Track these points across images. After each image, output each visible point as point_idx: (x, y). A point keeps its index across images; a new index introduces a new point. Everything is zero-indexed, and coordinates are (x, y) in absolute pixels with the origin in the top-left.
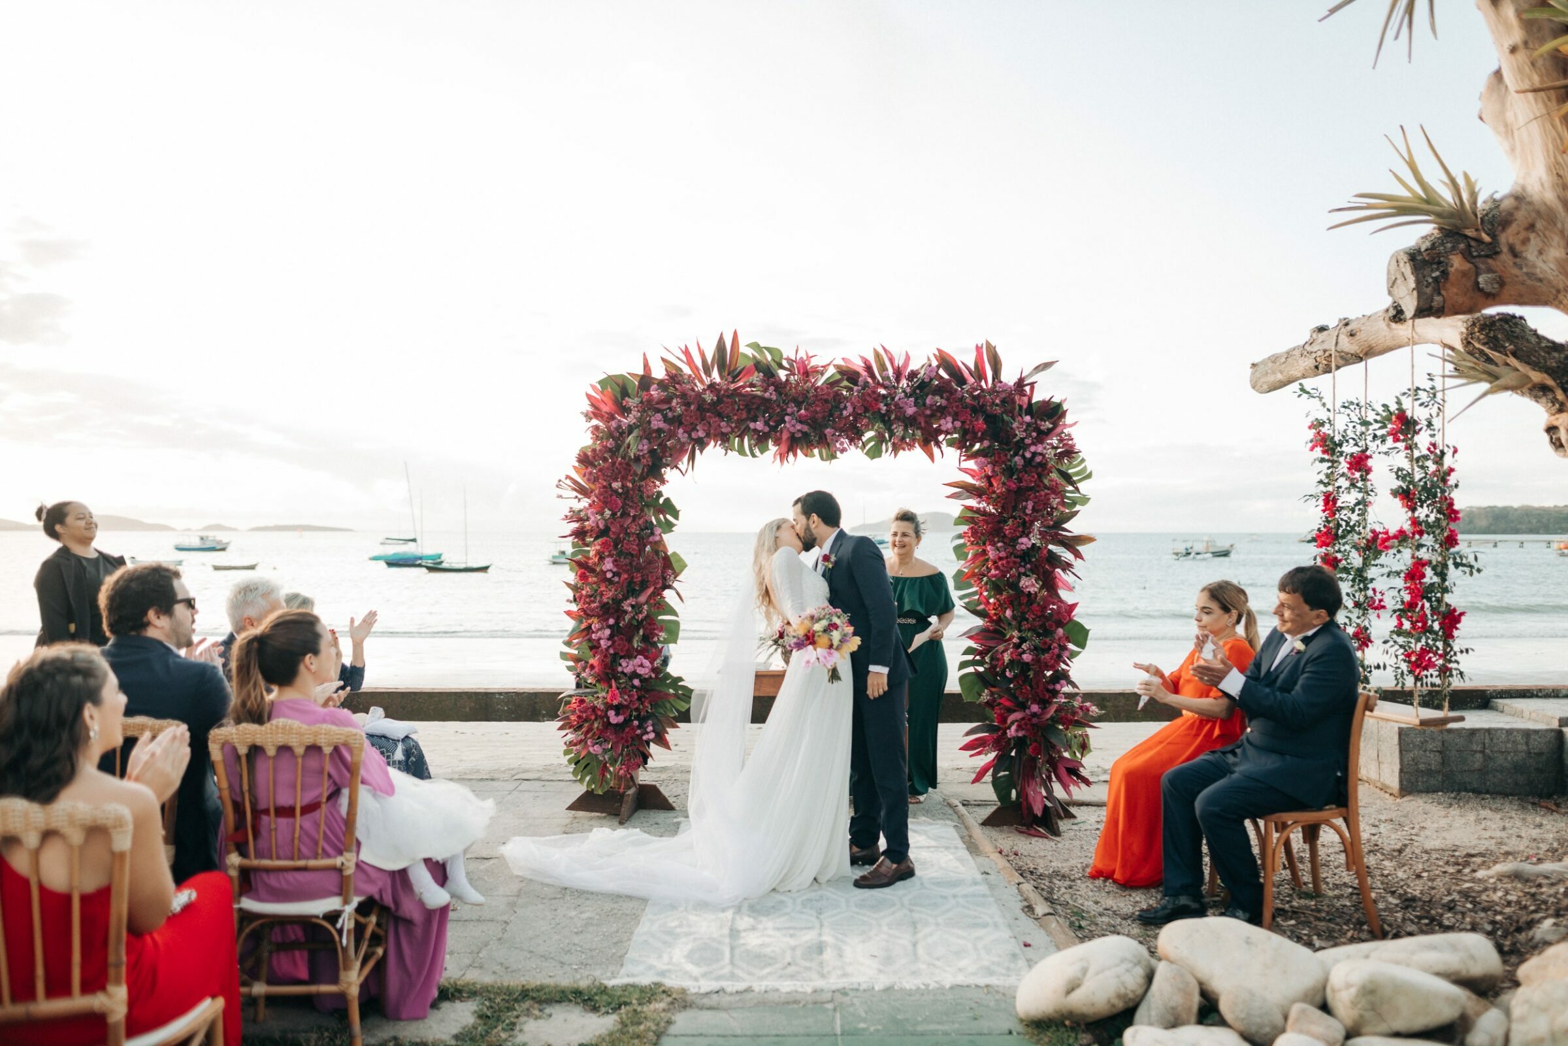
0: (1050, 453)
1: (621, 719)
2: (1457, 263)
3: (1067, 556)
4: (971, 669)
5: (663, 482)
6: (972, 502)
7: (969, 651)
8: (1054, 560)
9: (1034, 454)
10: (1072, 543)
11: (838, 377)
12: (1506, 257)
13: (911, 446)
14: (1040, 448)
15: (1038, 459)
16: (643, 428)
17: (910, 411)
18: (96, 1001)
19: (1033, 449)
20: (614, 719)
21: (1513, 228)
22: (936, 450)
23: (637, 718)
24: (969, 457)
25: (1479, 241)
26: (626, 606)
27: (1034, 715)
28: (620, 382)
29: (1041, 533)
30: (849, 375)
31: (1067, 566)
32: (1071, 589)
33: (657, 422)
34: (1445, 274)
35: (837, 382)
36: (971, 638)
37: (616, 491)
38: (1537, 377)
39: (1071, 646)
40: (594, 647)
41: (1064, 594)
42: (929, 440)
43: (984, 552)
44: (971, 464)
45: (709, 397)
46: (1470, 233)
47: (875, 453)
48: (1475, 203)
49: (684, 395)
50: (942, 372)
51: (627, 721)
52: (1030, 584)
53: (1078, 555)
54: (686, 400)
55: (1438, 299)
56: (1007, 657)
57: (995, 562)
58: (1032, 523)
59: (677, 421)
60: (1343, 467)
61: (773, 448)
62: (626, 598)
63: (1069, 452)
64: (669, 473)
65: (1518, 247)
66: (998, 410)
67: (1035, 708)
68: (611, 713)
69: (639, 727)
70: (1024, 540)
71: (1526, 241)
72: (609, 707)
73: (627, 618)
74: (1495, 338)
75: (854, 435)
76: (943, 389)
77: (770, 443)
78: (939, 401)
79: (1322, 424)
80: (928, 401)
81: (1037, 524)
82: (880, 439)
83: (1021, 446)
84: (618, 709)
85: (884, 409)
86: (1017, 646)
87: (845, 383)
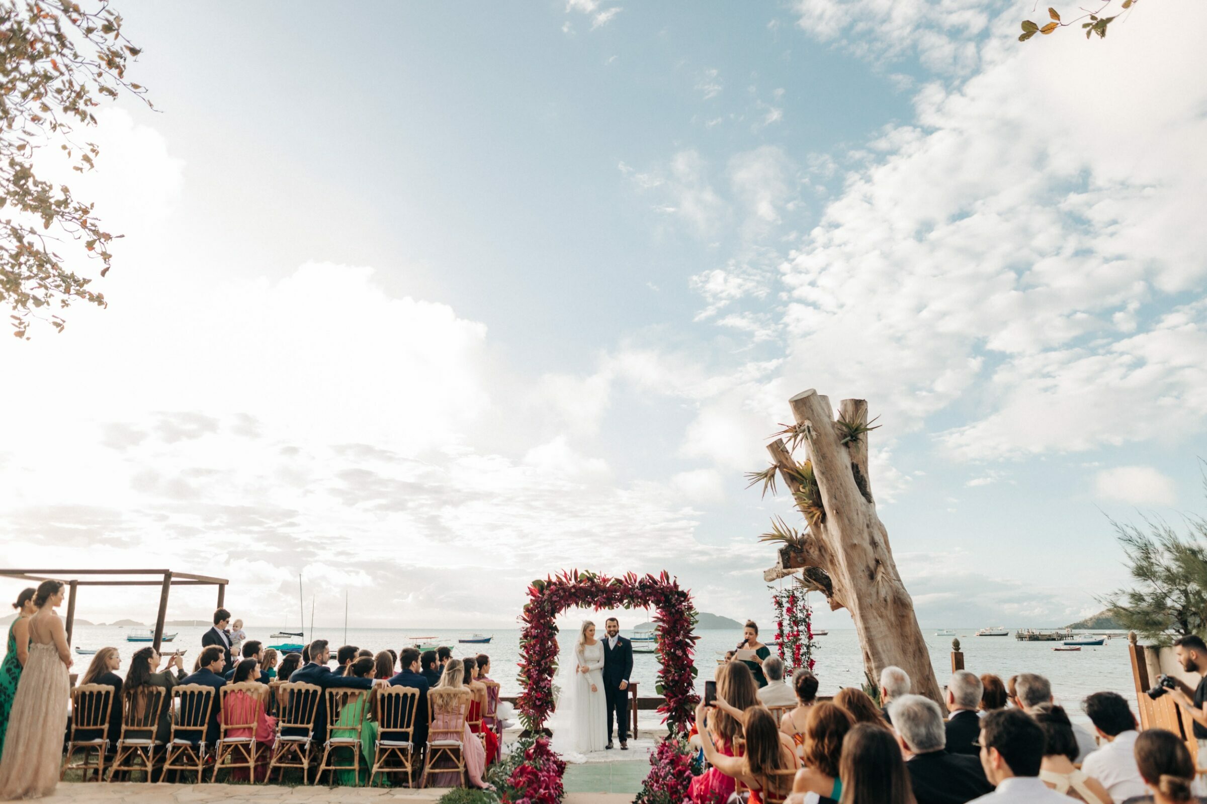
0: (683, 608)
1: (540, 703)
2: (792, 554)
3: (691, 644)
4: (659, 684)
5: (555, 618)
6: (661, 624)
7: (659, 677)
8: (687, 645)
9: (678, 608)
10: (692, 639)
11: (616, 582)
12: (805, 553)
13: (640, 606)
14: (680, 606)
15: (680, 610)
16: (550, 600)
17: (640, 594)
18: (477, 722)
19: (678, 607)
20: (538, 703)
21: (807, 544)
22: (648, 607)
23: (545, 703)
24: (658, 608)
25: (798, 548)
26: (542, 663)
27: (680, 699)
28: (540, 583)
29: (683, 635)
30: (619, 581)
31: (692, 647)
32: (693, 654)
33: (555, 598)
34: (789, 557)
35: (615, 584)
36: (659, 672)
37: (542, 623)
38: (820, 587)
39: (693, 674)
40: (529, 677)
41: (690, 656)
42: (645, 604)
43: (664, 641)
44: (658, 611)
45: (573, 590)
46: (795, 545)
47: (627, 607)
48: (796, 536)
49: (563, 589)
50: (650, 581)
51: (542, 703)
52: (679, 653)
53: (694, 643)
54: (564, 590)
55: (789, 564)
56: (670, 678)
57: (668, 645)
58: (680, 632)
59: (561, 598)
60: (785, 612)
61: (593, 606)
62: (542, 660)
63: (690, 608)
64: (557, 615)
65: (809, 550)
66: (668, 593)
67: (680, 696)
68: (537, 701)
69: (546, 706)
70: (677, 638)
71: (810, 548)
72: (536, 698)
73: (543, 667)
74: (810, 574)
75: (621, 601)
76: (651, 587)
77: (592, 604)
78: (649, 590)
79: (777, 596)
80: (646, 590)
81: (682, 632)
82: (629, 603)
83: (674, 606)
84: (539, 700)
85: (631, 593)
86: (674, 674)
87: (618, 584)
